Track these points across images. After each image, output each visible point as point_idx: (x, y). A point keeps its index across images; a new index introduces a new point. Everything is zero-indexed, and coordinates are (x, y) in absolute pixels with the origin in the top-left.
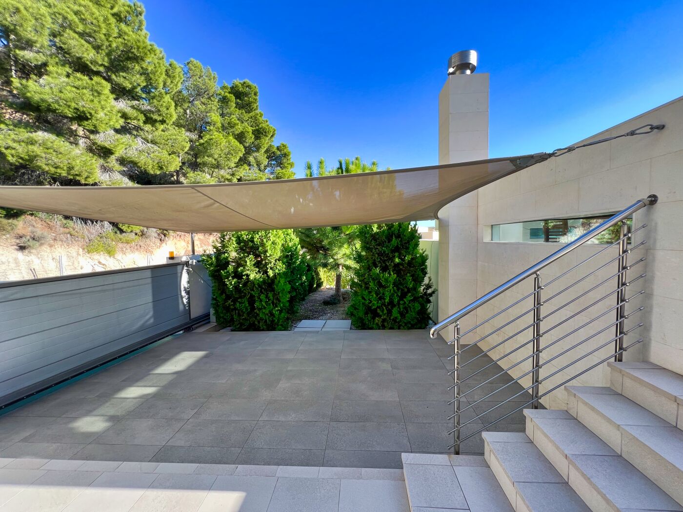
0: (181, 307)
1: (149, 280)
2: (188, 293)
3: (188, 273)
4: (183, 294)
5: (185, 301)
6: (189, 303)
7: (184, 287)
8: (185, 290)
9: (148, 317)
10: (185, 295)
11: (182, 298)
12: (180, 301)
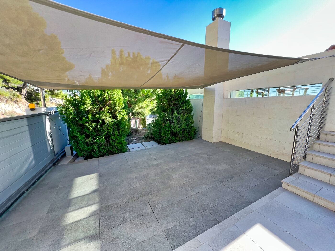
0: (49, 148)
3: (49, 121)
5: (50, 143)
6: (53, 144)
8: (49, 134)
9: (31, 159)
10: (50, 138)
11: (48, 141)
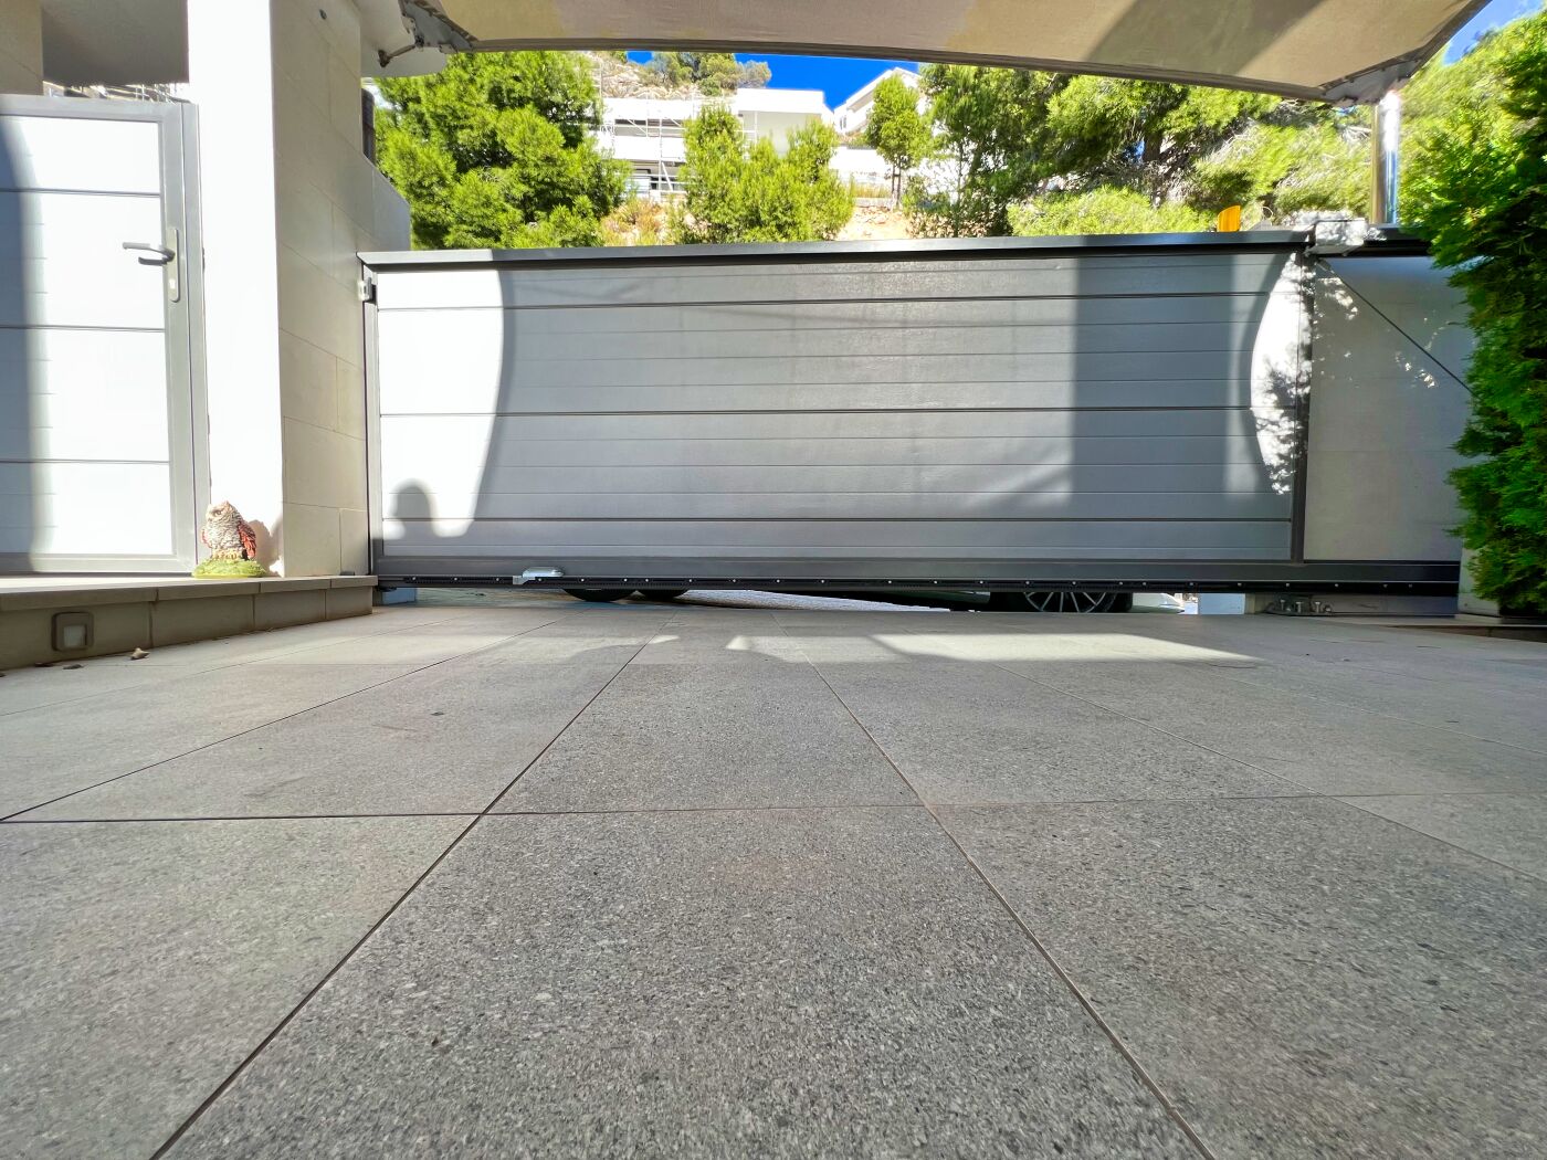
0: (1240, 476)
1: (1065, 310)
2: (1299, 409)
3: (1309, 301)
4: (1264, 405)
5: (1273, 446)
6: (1299, 464)
7: (1273, 374)
8: (1279, 386)
9: (1039, 472)
10: (1276, 414)
11: (1250, 427)
12: (1237, 442)
